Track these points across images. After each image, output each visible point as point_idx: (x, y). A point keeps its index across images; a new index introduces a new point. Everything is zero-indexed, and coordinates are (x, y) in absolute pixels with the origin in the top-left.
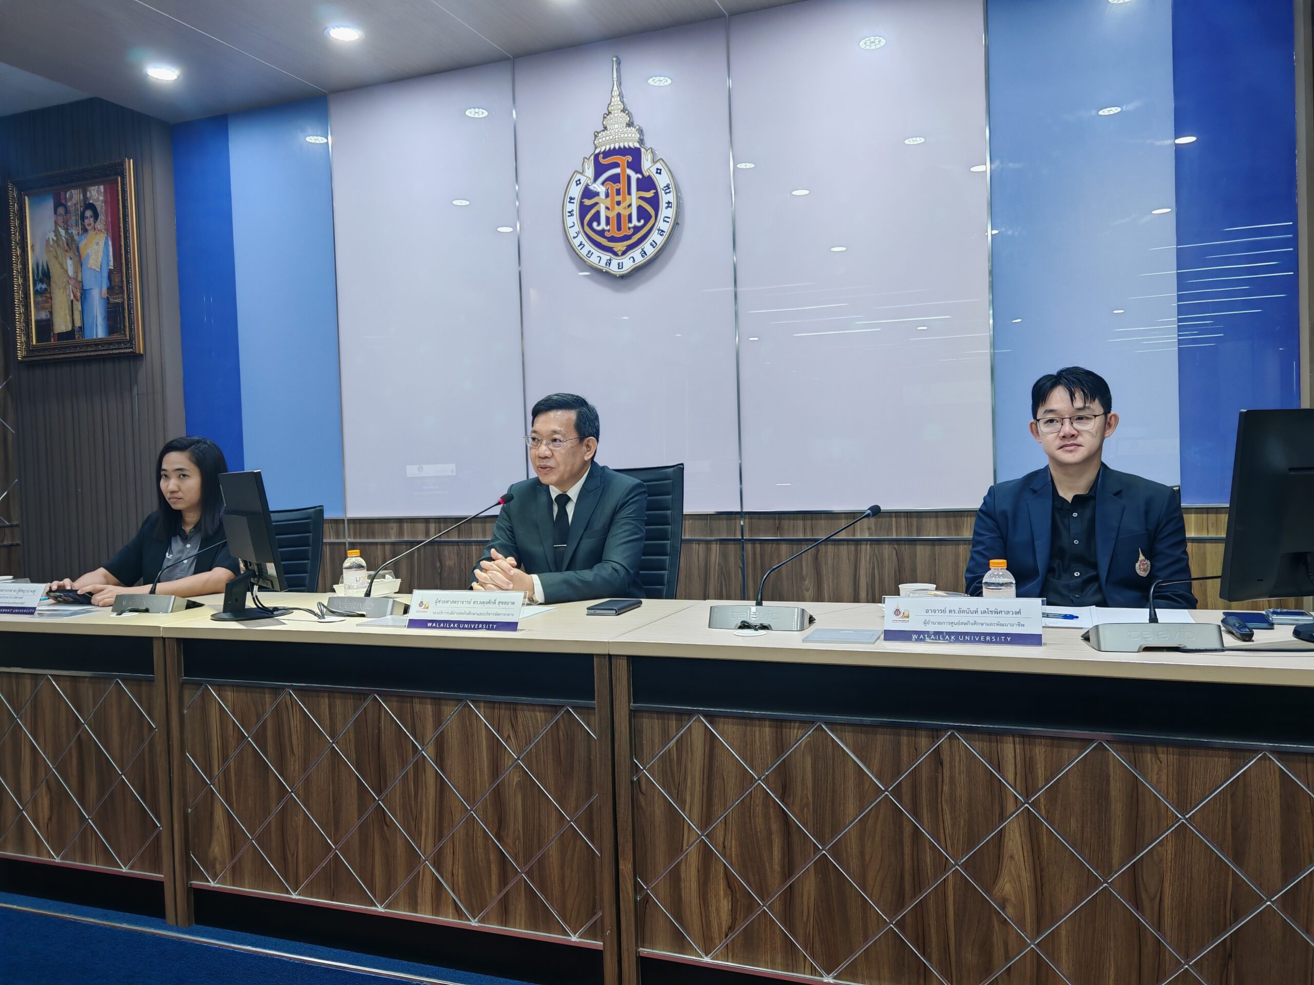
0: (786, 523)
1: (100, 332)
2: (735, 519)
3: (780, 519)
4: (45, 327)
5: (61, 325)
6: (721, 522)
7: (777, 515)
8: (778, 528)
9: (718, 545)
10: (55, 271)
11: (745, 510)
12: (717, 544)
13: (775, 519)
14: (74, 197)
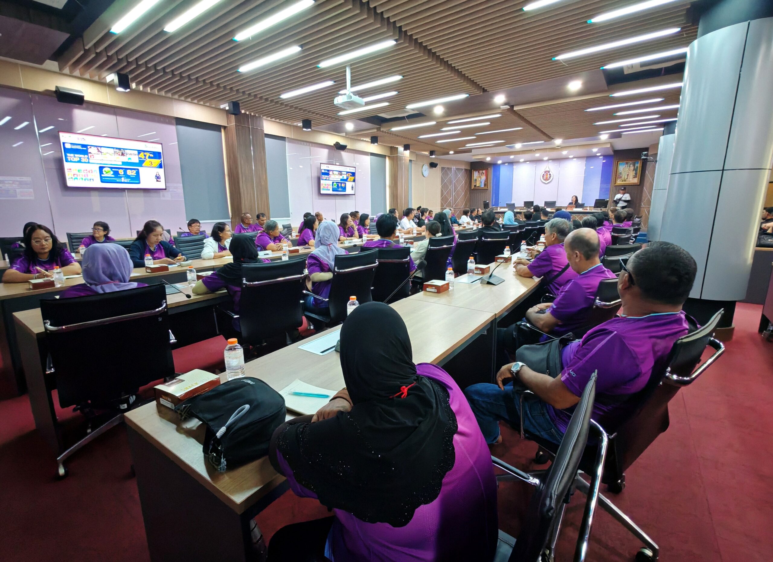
1: (483, 186)
4: (475, 186)
5: (477, 185)
10: (477, 180)
14: (481, 172)
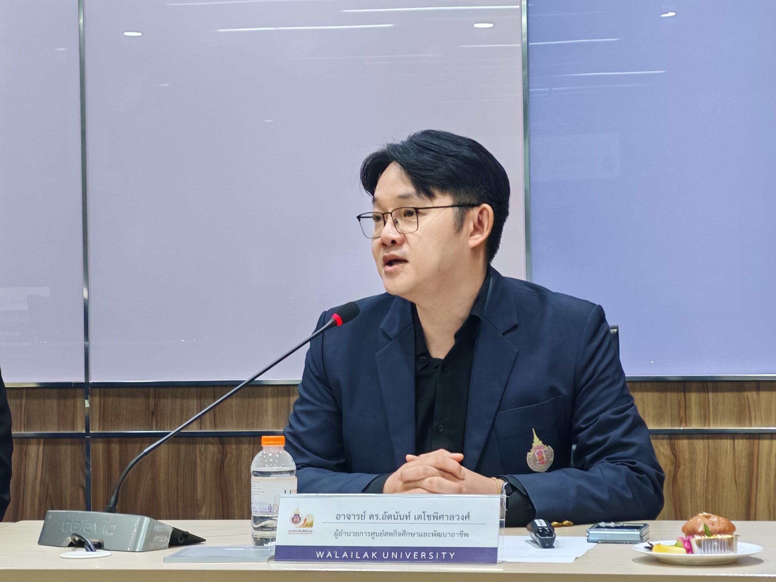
0: (167, 404)
2: (75, 397)
3: (157, 397)
6: (48, 402)
7: (152, 390)
8: (153, 414)
9: (41, 447)
11: (93, 380)
12: (39, 444)
13: (147, 396)
